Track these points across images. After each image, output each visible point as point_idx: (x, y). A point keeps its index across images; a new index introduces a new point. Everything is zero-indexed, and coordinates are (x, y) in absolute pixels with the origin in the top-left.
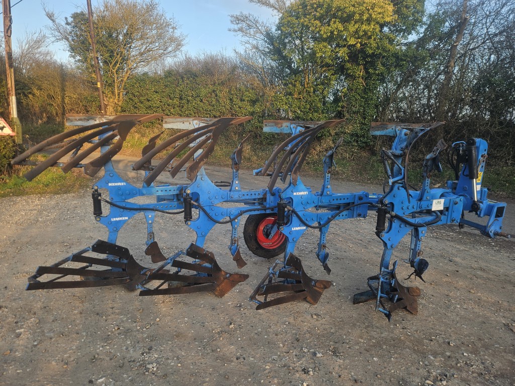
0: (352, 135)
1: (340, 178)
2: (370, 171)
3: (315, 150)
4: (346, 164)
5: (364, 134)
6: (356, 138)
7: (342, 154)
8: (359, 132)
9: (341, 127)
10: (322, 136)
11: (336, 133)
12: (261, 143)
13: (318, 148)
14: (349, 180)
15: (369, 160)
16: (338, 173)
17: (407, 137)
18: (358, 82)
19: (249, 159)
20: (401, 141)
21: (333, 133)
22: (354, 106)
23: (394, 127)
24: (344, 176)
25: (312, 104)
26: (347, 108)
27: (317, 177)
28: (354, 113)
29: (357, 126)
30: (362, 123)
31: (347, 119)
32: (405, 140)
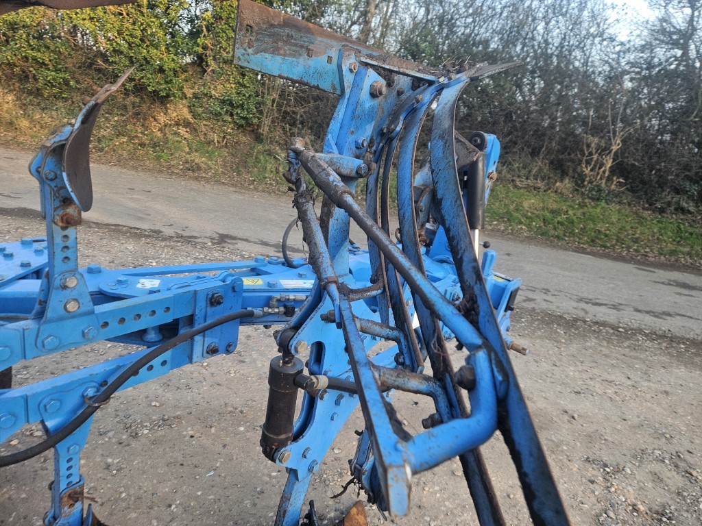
0: (223, 102)
1: (202, 177)
2: (253, 168)
3: (156, 120)
4: (213, 152)
5: (243, 103)
6: (229, 108)
7: (205, 134)
8: (234, 98)
9: (204, 85)
10: (168, 96)
11: (194, 93)
12: (38, 93)
13: (162, 118)
14: (218, 182)
15: (251, 149)
16: (199, 168)
17: (376, 102)
18: (230, 6)
19: (11, 123)
20: (356, 117)
21: (189, 93)
22: (224, 50)
23: (334, 54)
24: (210, 174)
25: (144, 29)
26: (212, 50)
27: (160, 171)
28: (225, 62)
29: (231, 87)
30: (239, 83)
31: (213, 71)
32: (371, 114)
